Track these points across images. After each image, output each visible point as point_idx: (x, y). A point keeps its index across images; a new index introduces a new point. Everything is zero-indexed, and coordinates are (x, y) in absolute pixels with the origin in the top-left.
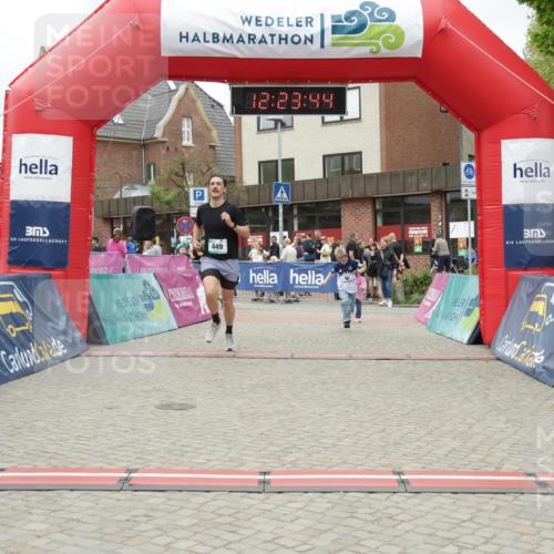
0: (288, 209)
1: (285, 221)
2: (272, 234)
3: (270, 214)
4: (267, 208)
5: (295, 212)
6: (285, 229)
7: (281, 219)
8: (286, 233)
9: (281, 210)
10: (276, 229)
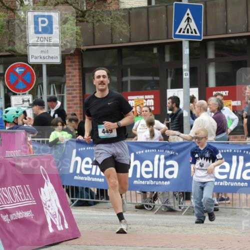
0: (198, 48)
1: (192, 70)
2: (171, 93)
3: (167, 58)
4: (161, 47)
5: (211, 54)
6: (192, 85)
7: (186, 66)
8: (195, 92)
9: (186, 51)
10: (178, 84)
